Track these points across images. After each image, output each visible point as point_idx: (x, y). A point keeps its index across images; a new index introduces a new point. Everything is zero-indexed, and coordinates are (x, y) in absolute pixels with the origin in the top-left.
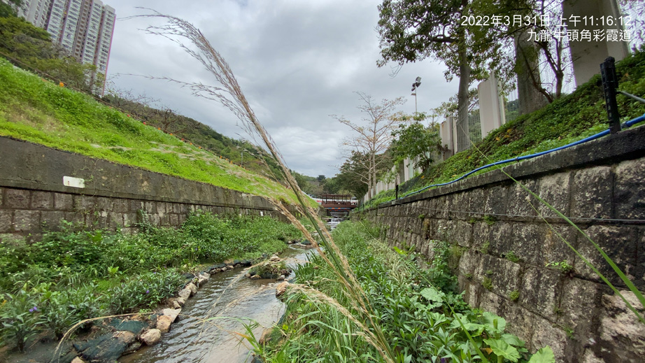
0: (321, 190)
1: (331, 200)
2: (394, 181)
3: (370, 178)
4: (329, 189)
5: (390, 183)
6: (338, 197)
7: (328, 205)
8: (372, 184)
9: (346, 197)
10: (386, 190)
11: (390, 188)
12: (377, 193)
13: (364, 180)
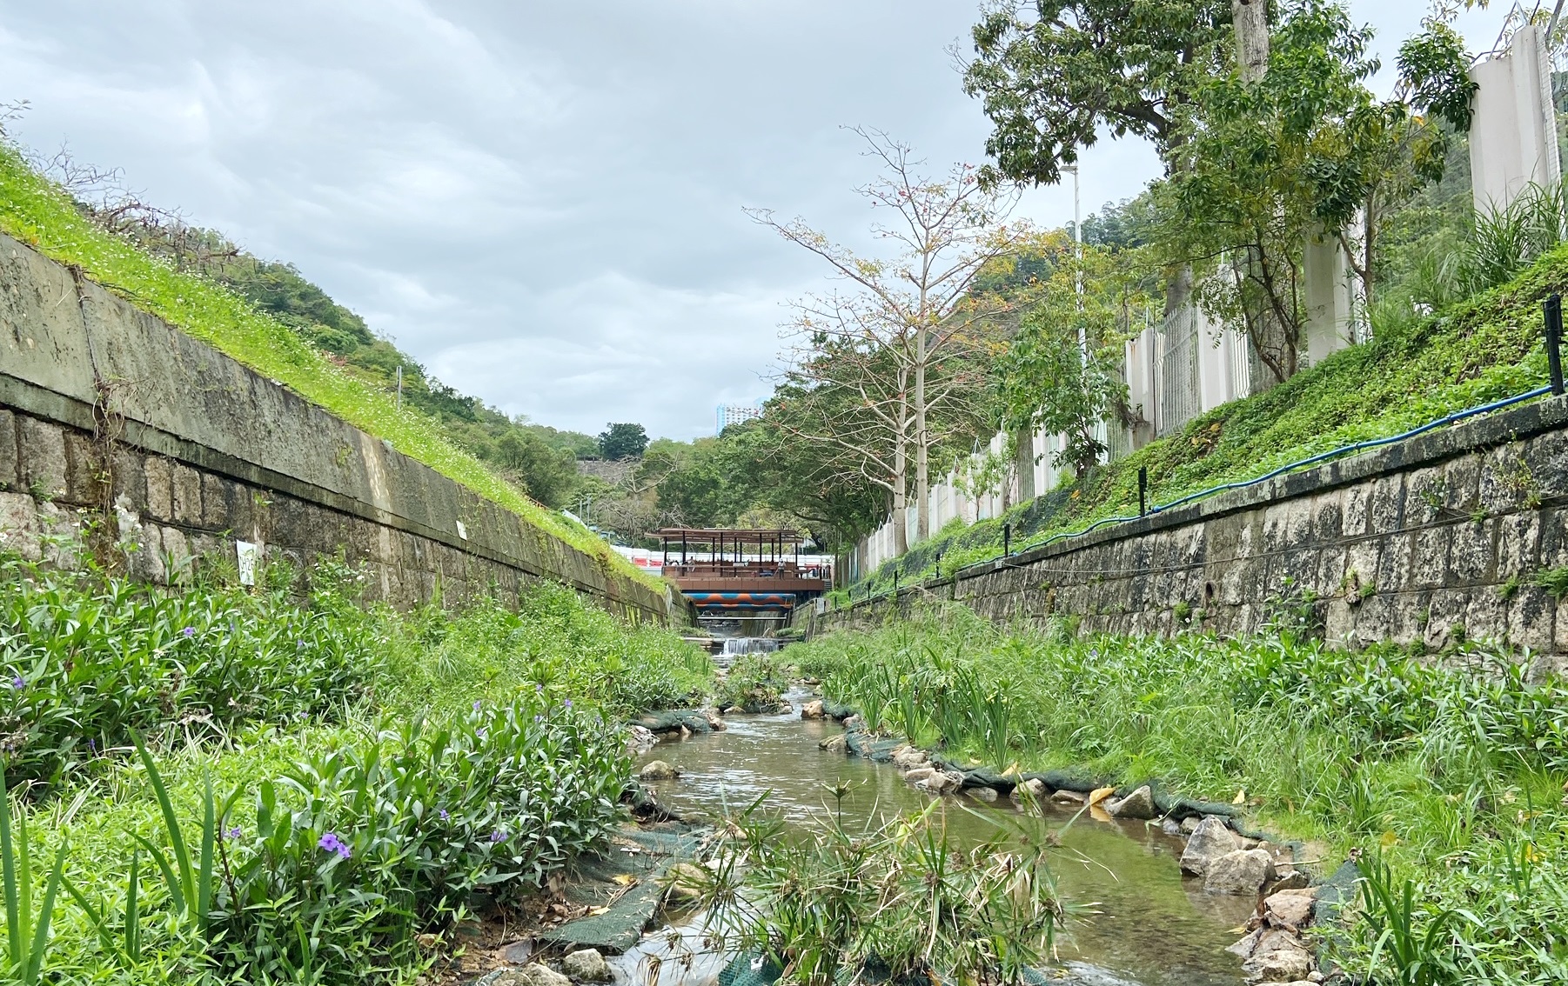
0: (644, 505)
1: (705, 557)
2: (998, 488)
3: (900, 465)
4: (686, 503)
5: (986, 497)
6: (741, 539)
7: (691, 579)
8: (911, 487)
9: (778, 539)
10: (971, 520)
11: (985, 514)
12: (934, 529)
13: (872, 468)
